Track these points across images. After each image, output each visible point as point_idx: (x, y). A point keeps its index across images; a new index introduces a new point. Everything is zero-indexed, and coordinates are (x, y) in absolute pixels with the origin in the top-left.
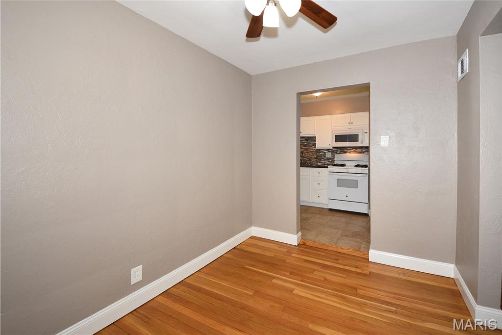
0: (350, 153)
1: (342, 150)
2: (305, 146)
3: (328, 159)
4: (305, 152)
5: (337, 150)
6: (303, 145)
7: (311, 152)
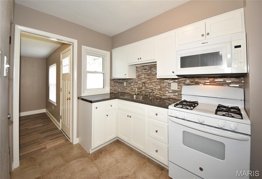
0: (204, 84)
1: (192, 80)
2: (148, 75)
3: (174, 92)
4: (148, 82)
5: (185, 80)
6: (147, 74)
7: (154, 82)
